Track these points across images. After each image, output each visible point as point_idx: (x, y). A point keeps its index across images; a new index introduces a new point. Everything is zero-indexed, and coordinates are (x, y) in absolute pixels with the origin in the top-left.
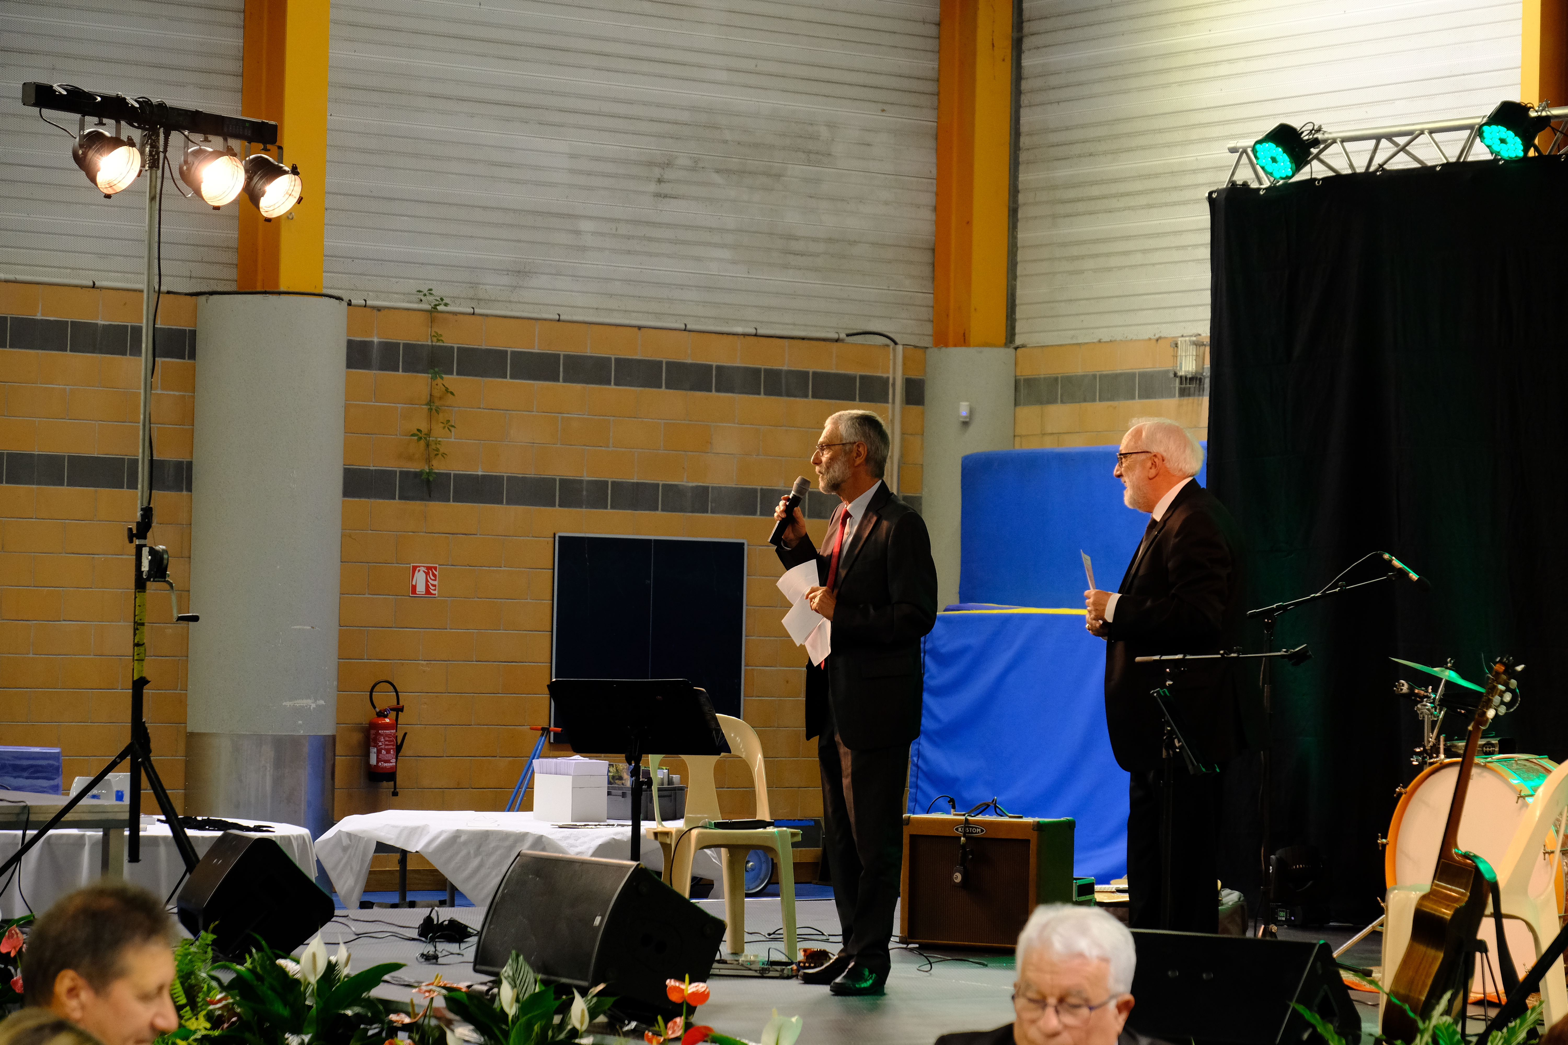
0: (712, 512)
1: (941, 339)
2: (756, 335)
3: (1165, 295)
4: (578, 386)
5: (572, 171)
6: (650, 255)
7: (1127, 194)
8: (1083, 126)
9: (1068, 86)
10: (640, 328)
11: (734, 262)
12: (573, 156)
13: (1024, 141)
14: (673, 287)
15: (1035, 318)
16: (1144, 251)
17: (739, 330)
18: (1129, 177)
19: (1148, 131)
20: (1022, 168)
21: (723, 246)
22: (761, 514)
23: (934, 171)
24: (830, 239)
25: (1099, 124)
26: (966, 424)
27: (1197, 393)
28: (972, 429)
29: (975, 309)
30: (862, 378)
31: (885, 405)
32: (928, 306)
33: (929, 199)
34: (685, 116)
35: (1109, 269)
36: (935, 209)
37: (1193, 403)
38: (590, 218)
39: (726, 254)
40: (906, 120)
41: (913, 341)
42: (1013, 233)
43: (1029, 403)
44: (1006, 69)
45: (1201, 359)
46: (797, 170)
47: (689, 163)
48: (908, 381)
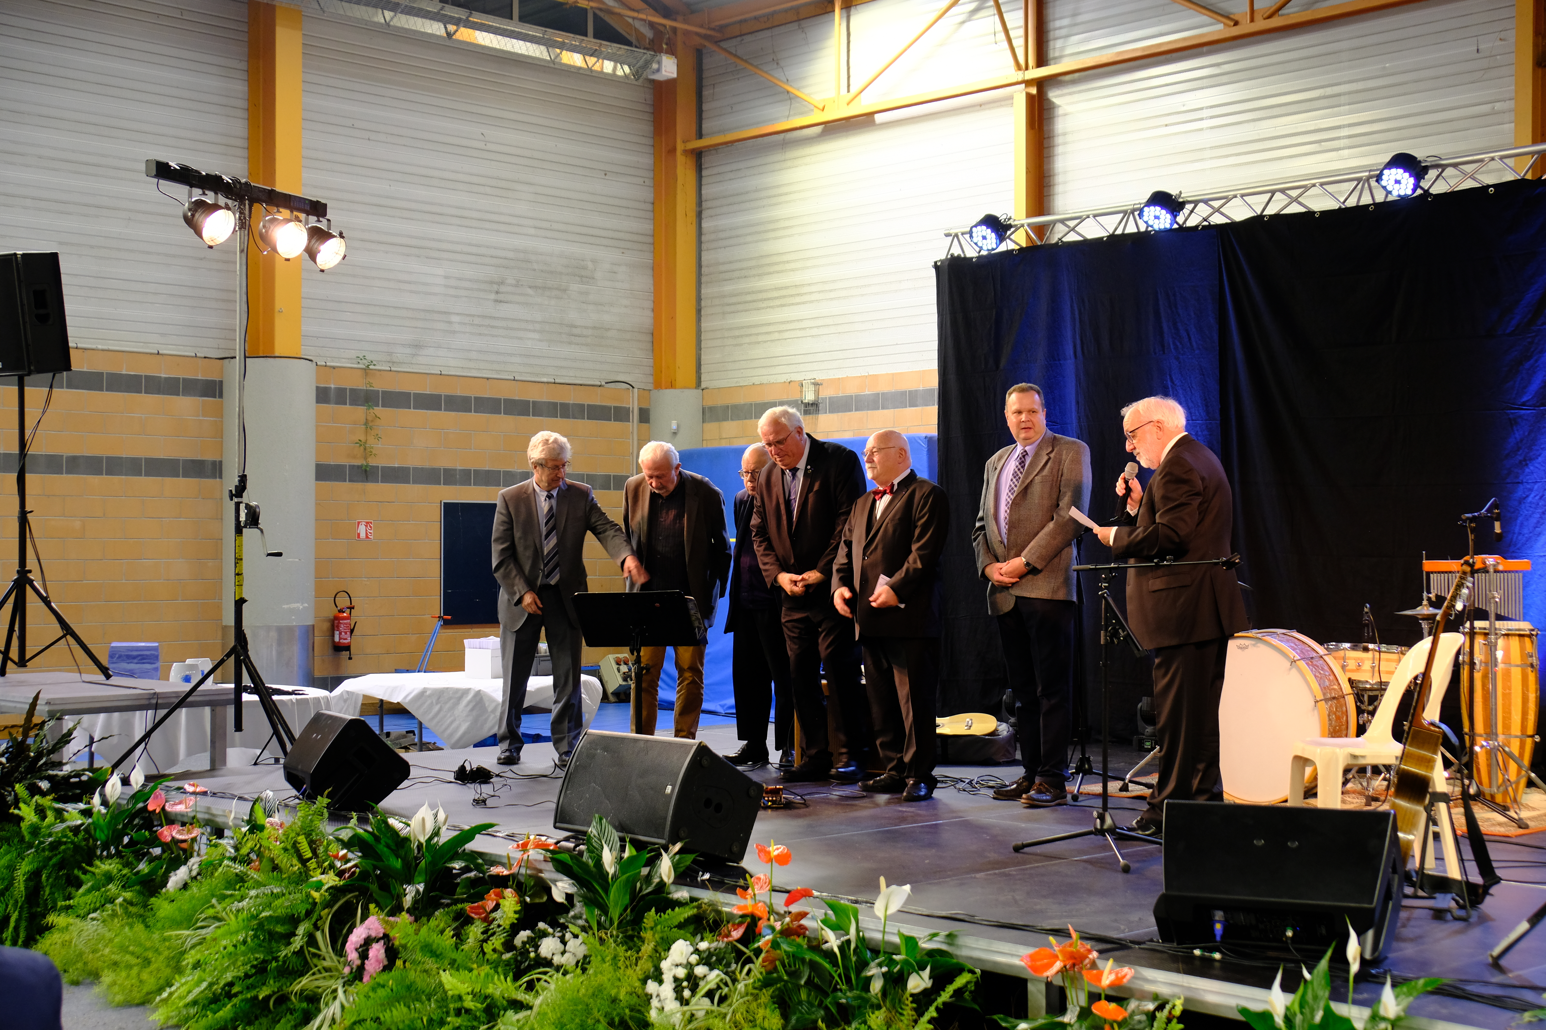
1: (658, 385)
2: (554, 383)
3: (793, 357)
4: (453, 414)
5: (446, 286)
6: (493, 336)
7: (769, 299)
8: (740, 261)
9: (731, 238)
10: (488, 379)
11: (540, 341)
12: (446, 277)
13: (704, 270)
14: (506, 355)
15: (713, 372)
16: (780, 332)
17: (545, 380)
18: (770, 289)
19: (781, 262)
20: (703, 286)
21: (534, 331)
23: (652, 288)
24: (595, 327)
25: (752, 259)
26: (675, 434)
27: (815, 412)
28: (678, 436)
29: (679, 368)
30: (615, 407)
31: (628, 423)
32: (650, 366)
33: (649, 304)
34: (511, 255)
35: (759, 343)
36: (653, 310)
38: (458, 314)
39: (536, 336)
40: (636, 259)
41: (642, 386)
42: (699, 324)
43: (711, 421)
44: (693, 229)
45: (817, 392)
46: (575, 287)
47: (514, 282)
48: (641, 410)
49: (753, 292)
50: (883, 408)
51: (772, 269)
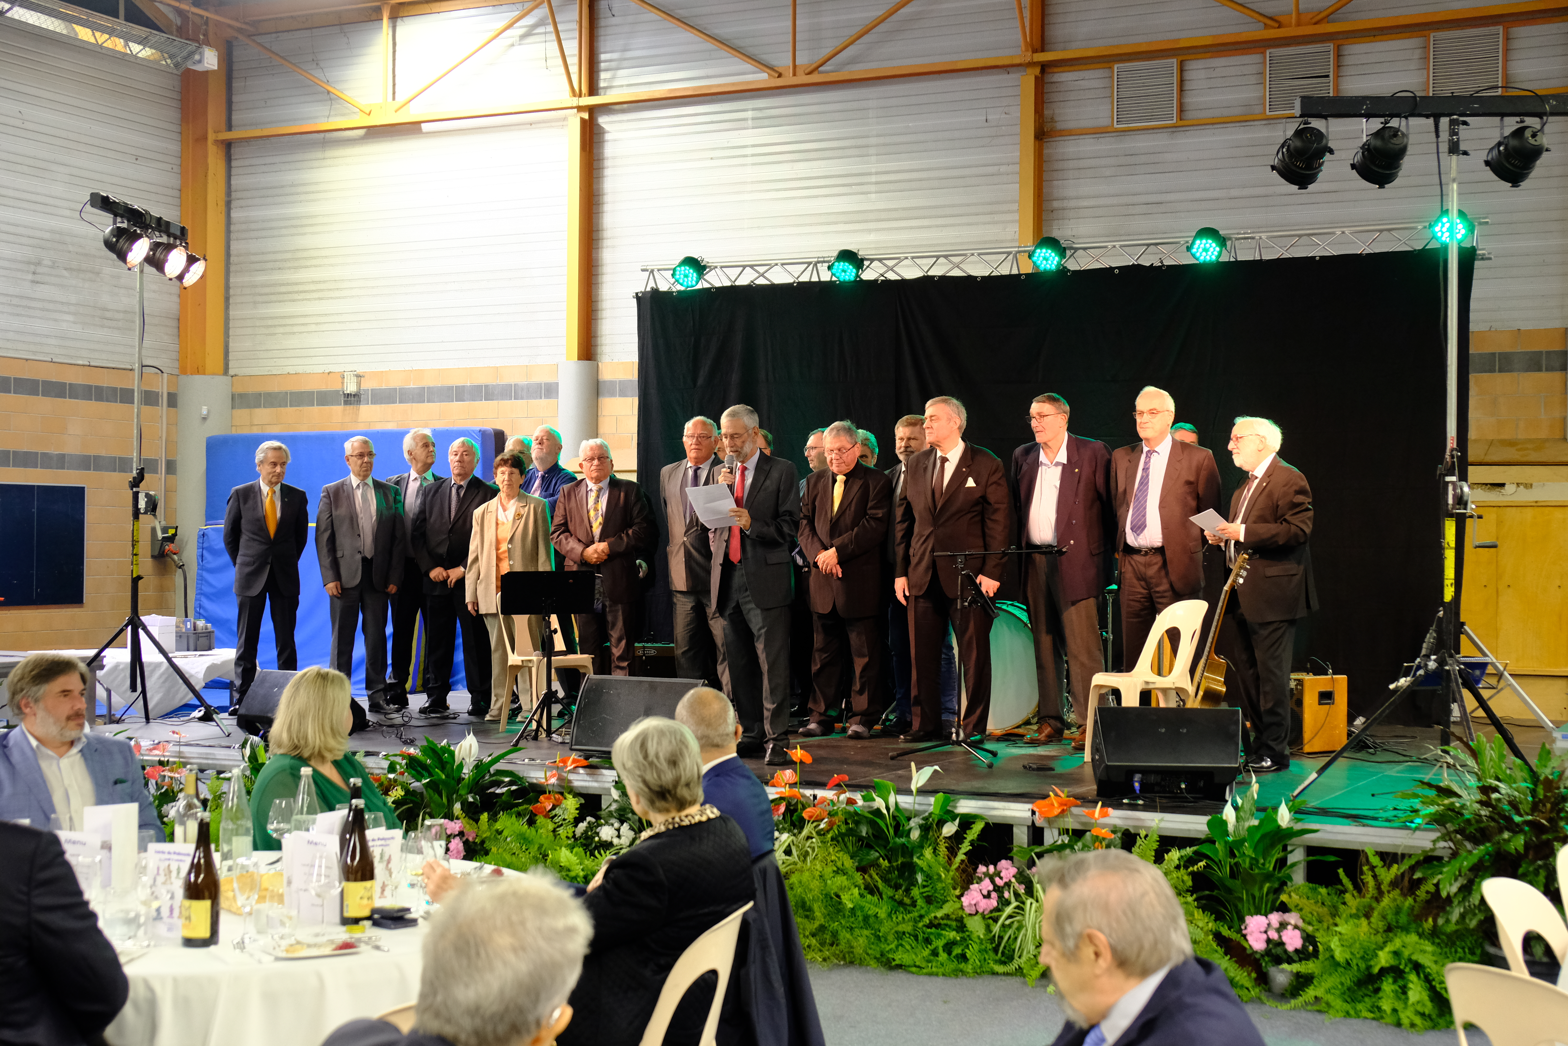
0: (67, 469)
1: (183, 371)
2: (89, 366)
3: (332, 349)
6: (30, 317)
7: (305, 292)
8: (274, 253)
9: (264, 229)
10: (27, 360)
11: (75, 323)
13: (233, 259)
14: (42, 336)
15: (242, 359)
16: (317, 324)
17: (81, 362)
18: (306, 282)
20: (232, 275)
21: (69, 313)
22: (94, 470)
25: (287, 251)
26: (204, 419)
27: (356, 403)
28: (208, 421)
29: (208, 353)
30: (145, 391)
31: (158, 407)
32: (176, 351)
33: (176, 290)
34: (47, 236)
35: (294, 333)
37: (354, 409)
39: (70, 318)
41: (171, 371)
42: (226, 314)
43: (241, 407)
44: (222, 218)
45: (359, 384)
47: (50, 263)
48: (169, 394)
49: (288, 284)
50: (429, 401)
51: (309, 263)
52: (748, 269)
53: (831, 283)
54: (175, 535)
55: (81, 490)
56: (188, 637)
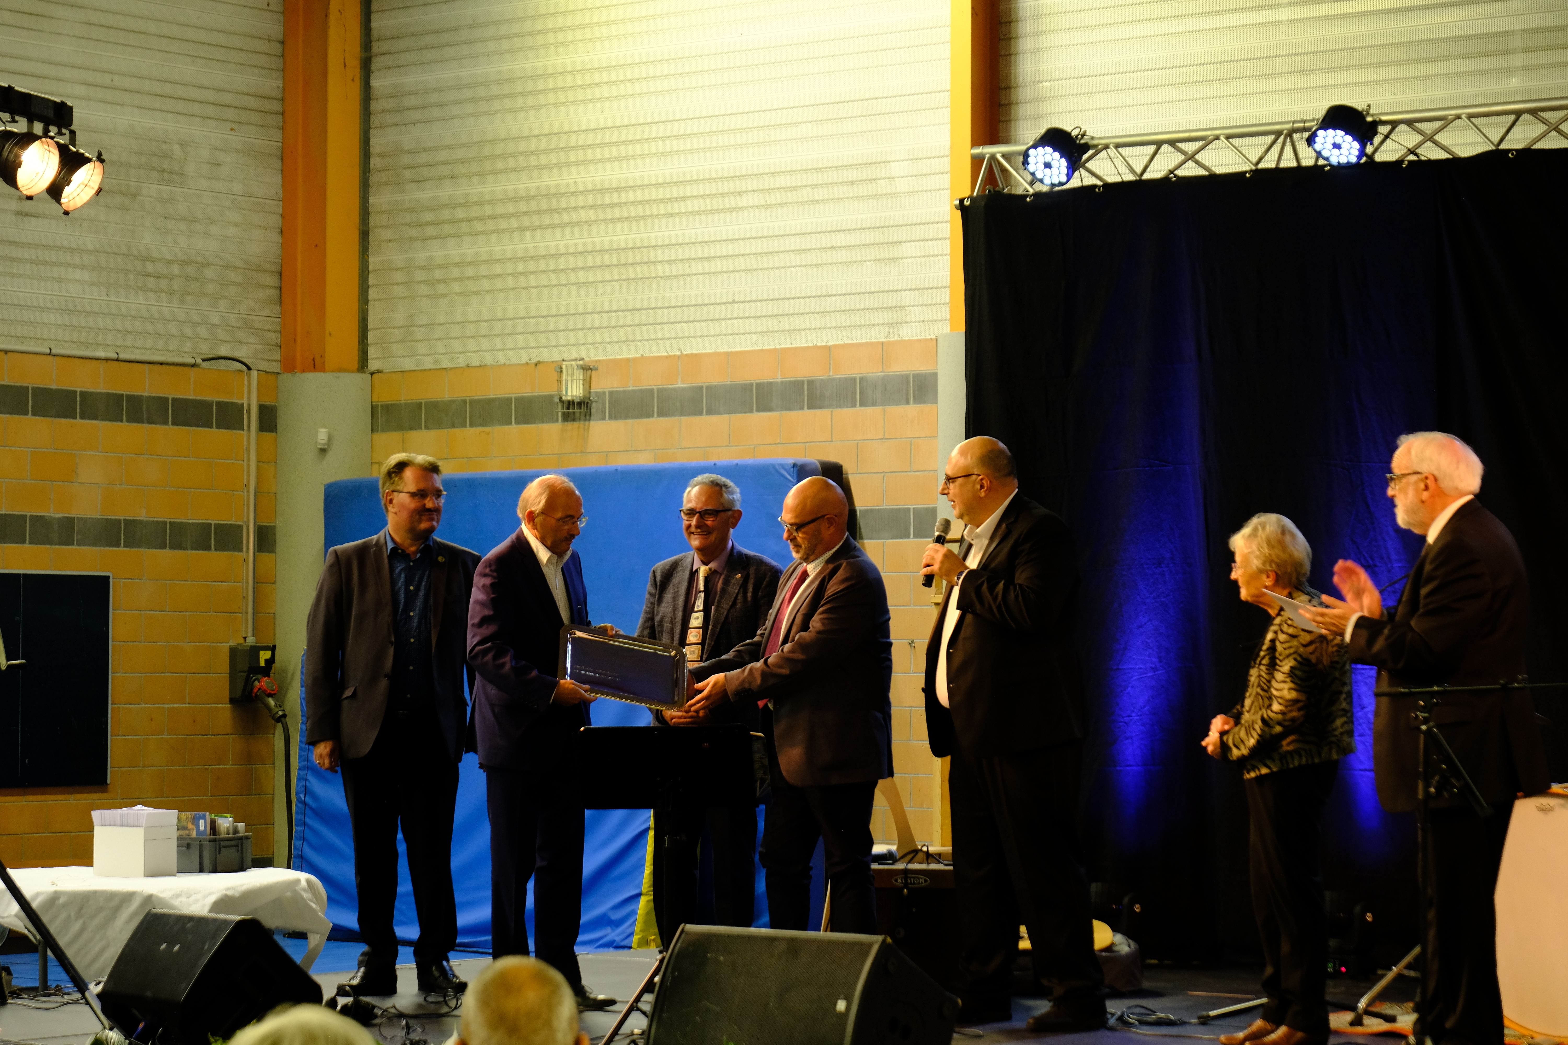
0: (78, 545)
1: (289, 365)
2: (117, 360)
3: (542, 319)
6: (13, 275)
7: (495, 217)
8: (443, 148)
9: (424, 107)
11: (93, 284)
13: (374, 162)
14: (35, 309)
15: (389, 343)
16: (516, 275)
17: (102, 354)
18: (498, 200)
19: (519, 153)
20: (372, 190)
21: (82, 267)
22: (125, 546)
23: (280, 193)
24: (184, 261)
25: (463, 145)
26: (323, 451)
27: (583, 417)
28: (330, 456)
29: (330, 334)
30: (218, 403)
31: (241, 432)
32: (275, 331)
33: (275, 221)
35: (477, 293)
36: (282, 231)
37: (579, 427)
39: (85, 275)
40: (254, 140)
41: (263, 366)
42: (363, 257)
43: (387, 428)
44: (355, 90)
45: (588, 383)
46: (152, 189)
48: (262, 408)
49: (467, 204)
50: (709, 412)
51: (502, 165)
52: (1166, 148)
53: (1316, 169)
54: (270, 662)
55: (104, 581)
56: (201, 847)
